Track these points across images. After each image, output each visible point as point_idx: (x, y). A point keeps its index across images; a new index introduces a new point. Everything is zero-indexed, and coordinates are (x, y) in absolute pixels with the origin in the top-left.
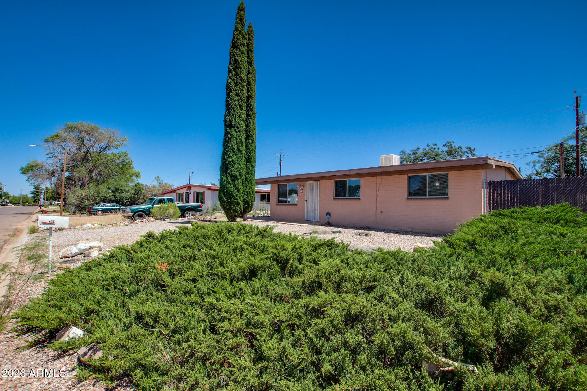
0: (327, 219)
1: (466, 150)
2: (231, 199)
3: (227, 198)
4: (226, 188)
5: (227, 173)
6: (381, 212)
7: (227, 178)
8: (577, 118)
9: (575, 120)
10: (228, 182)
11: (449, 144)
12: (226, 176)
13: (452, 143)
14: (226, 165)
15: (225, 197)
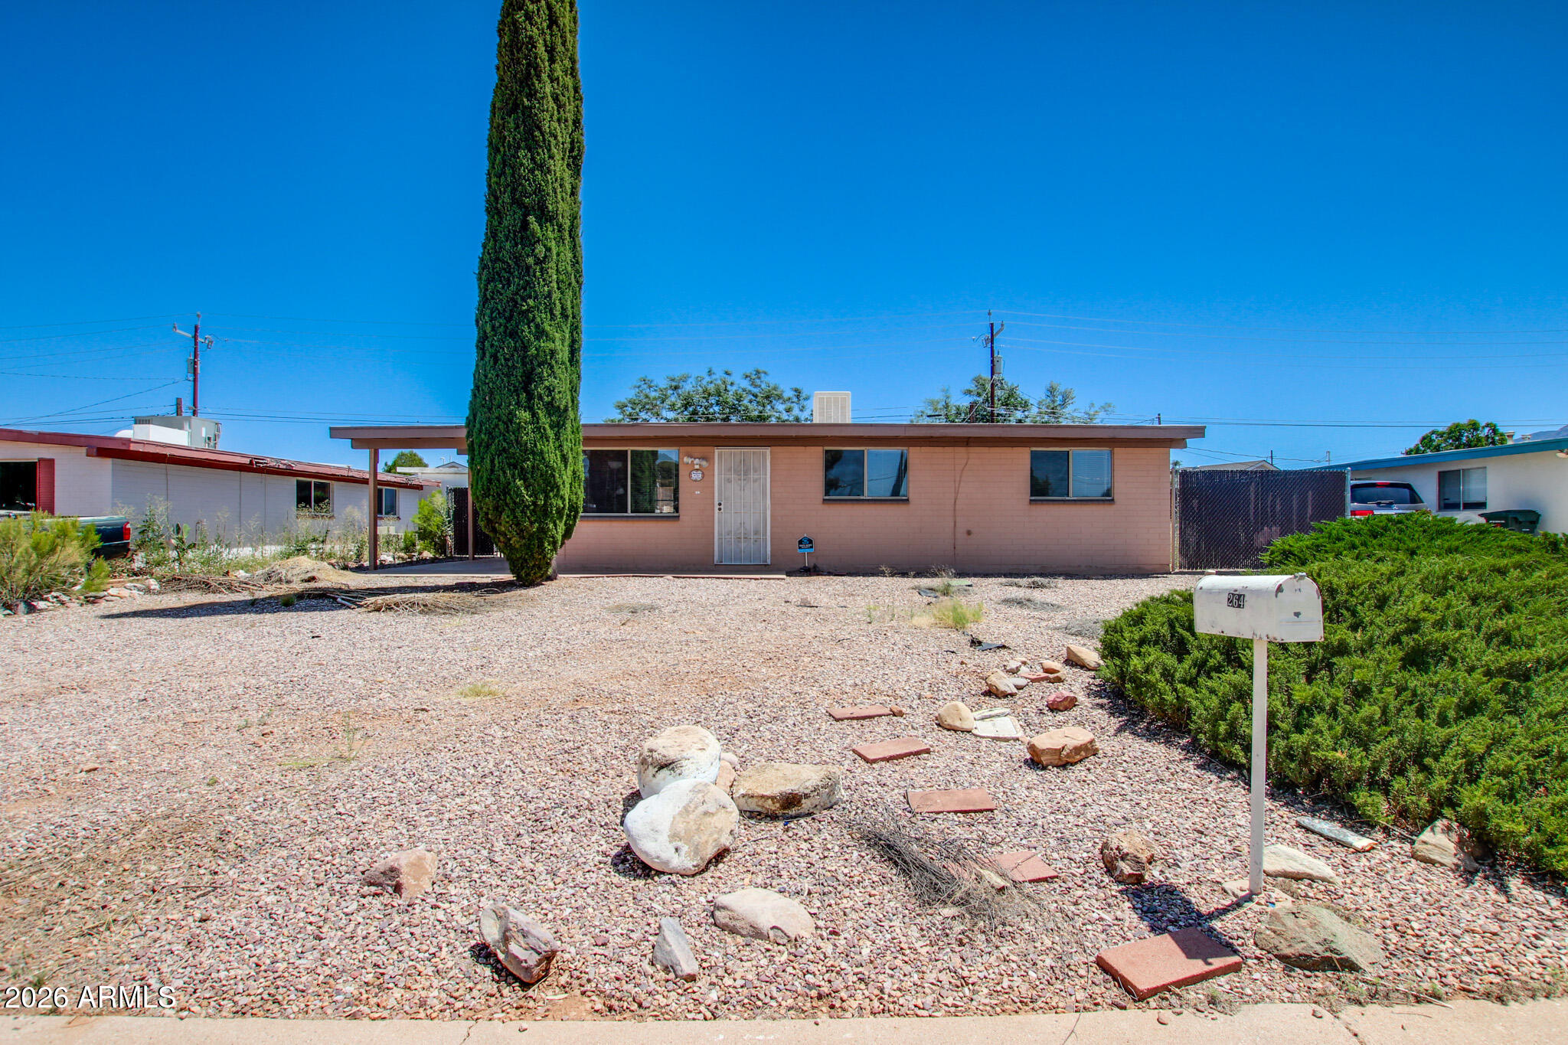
0: (806, 556)
1: (791, 395)
2: (547, 497)
3: (534, 495)
4: (533, 453)
5: (530, 397)
6: (969, 533)
7: (534, 415)
8: (992, 361)
9: (989, 365)
10: (539, 429)
11: (755, 377)
12: (531, 409)
13: (762, 375)
14: (524, 364)
15: (527, 488)
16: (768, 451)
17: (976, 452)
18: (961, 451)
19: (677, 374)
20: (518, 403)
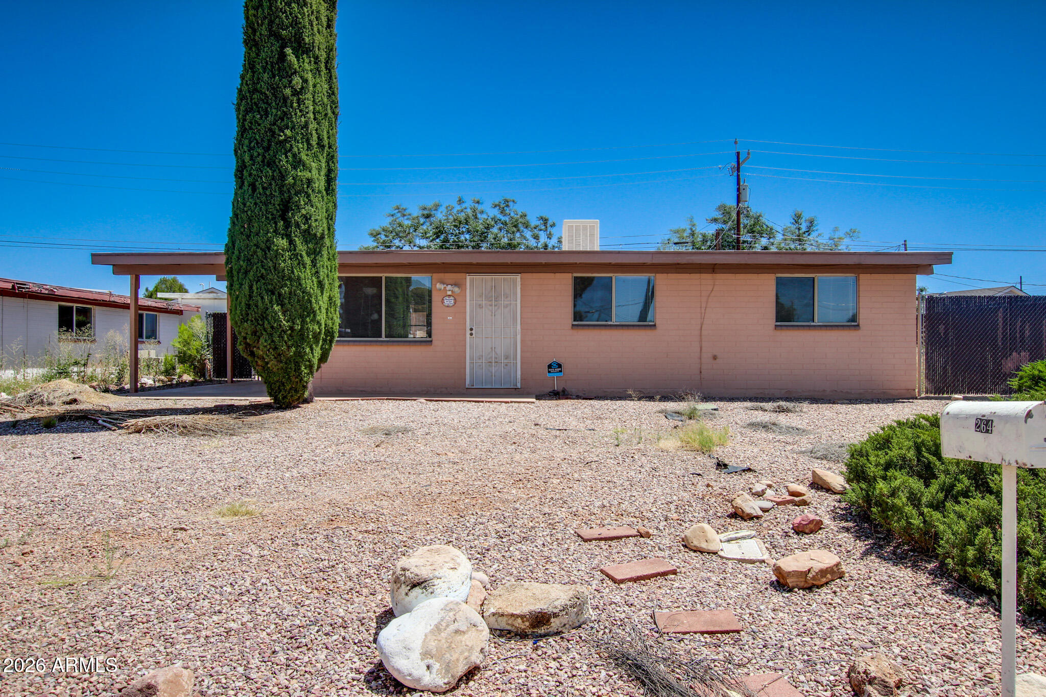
0: (555, 381)
1: (538, 223)
2: (303, 322)
3: (291, 320)
4: (290, 279)
5: (287, 225)
6: (715, 358)
7: (291, 242)
8: (738, 190)
9: (735, 193)
10: (296, 256)
11: (504, 206)
12: (288, 236)
13: (511, 204)
14: (282, 193)
15: (284, 314)
16: (518, 277)
17: (722, 279)
18: (707, 278)
19: (430, 204)
20: (276, 231)
